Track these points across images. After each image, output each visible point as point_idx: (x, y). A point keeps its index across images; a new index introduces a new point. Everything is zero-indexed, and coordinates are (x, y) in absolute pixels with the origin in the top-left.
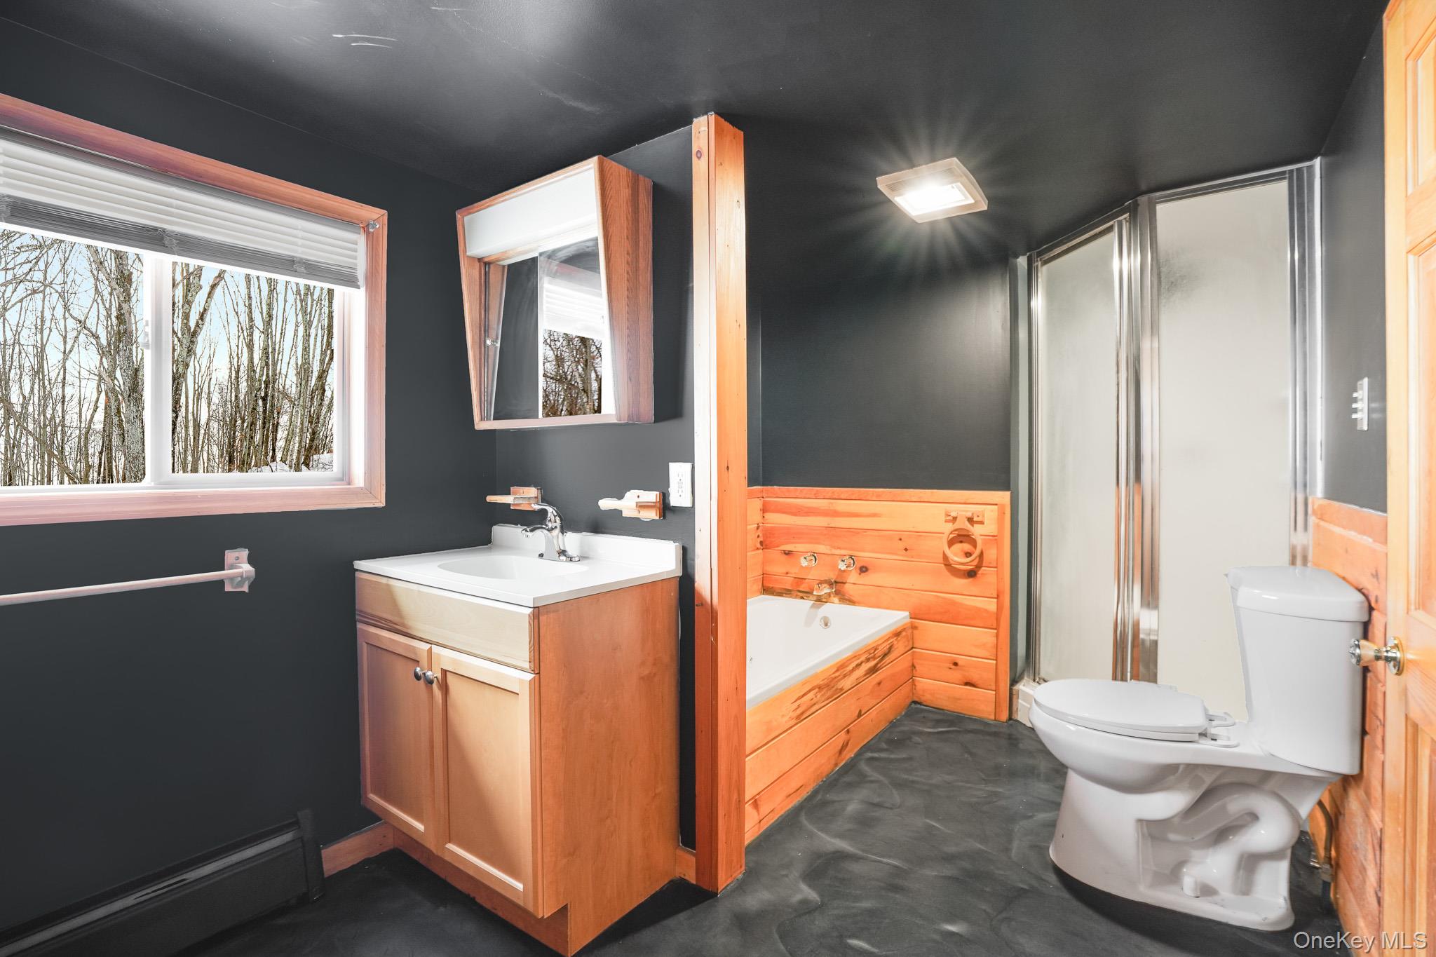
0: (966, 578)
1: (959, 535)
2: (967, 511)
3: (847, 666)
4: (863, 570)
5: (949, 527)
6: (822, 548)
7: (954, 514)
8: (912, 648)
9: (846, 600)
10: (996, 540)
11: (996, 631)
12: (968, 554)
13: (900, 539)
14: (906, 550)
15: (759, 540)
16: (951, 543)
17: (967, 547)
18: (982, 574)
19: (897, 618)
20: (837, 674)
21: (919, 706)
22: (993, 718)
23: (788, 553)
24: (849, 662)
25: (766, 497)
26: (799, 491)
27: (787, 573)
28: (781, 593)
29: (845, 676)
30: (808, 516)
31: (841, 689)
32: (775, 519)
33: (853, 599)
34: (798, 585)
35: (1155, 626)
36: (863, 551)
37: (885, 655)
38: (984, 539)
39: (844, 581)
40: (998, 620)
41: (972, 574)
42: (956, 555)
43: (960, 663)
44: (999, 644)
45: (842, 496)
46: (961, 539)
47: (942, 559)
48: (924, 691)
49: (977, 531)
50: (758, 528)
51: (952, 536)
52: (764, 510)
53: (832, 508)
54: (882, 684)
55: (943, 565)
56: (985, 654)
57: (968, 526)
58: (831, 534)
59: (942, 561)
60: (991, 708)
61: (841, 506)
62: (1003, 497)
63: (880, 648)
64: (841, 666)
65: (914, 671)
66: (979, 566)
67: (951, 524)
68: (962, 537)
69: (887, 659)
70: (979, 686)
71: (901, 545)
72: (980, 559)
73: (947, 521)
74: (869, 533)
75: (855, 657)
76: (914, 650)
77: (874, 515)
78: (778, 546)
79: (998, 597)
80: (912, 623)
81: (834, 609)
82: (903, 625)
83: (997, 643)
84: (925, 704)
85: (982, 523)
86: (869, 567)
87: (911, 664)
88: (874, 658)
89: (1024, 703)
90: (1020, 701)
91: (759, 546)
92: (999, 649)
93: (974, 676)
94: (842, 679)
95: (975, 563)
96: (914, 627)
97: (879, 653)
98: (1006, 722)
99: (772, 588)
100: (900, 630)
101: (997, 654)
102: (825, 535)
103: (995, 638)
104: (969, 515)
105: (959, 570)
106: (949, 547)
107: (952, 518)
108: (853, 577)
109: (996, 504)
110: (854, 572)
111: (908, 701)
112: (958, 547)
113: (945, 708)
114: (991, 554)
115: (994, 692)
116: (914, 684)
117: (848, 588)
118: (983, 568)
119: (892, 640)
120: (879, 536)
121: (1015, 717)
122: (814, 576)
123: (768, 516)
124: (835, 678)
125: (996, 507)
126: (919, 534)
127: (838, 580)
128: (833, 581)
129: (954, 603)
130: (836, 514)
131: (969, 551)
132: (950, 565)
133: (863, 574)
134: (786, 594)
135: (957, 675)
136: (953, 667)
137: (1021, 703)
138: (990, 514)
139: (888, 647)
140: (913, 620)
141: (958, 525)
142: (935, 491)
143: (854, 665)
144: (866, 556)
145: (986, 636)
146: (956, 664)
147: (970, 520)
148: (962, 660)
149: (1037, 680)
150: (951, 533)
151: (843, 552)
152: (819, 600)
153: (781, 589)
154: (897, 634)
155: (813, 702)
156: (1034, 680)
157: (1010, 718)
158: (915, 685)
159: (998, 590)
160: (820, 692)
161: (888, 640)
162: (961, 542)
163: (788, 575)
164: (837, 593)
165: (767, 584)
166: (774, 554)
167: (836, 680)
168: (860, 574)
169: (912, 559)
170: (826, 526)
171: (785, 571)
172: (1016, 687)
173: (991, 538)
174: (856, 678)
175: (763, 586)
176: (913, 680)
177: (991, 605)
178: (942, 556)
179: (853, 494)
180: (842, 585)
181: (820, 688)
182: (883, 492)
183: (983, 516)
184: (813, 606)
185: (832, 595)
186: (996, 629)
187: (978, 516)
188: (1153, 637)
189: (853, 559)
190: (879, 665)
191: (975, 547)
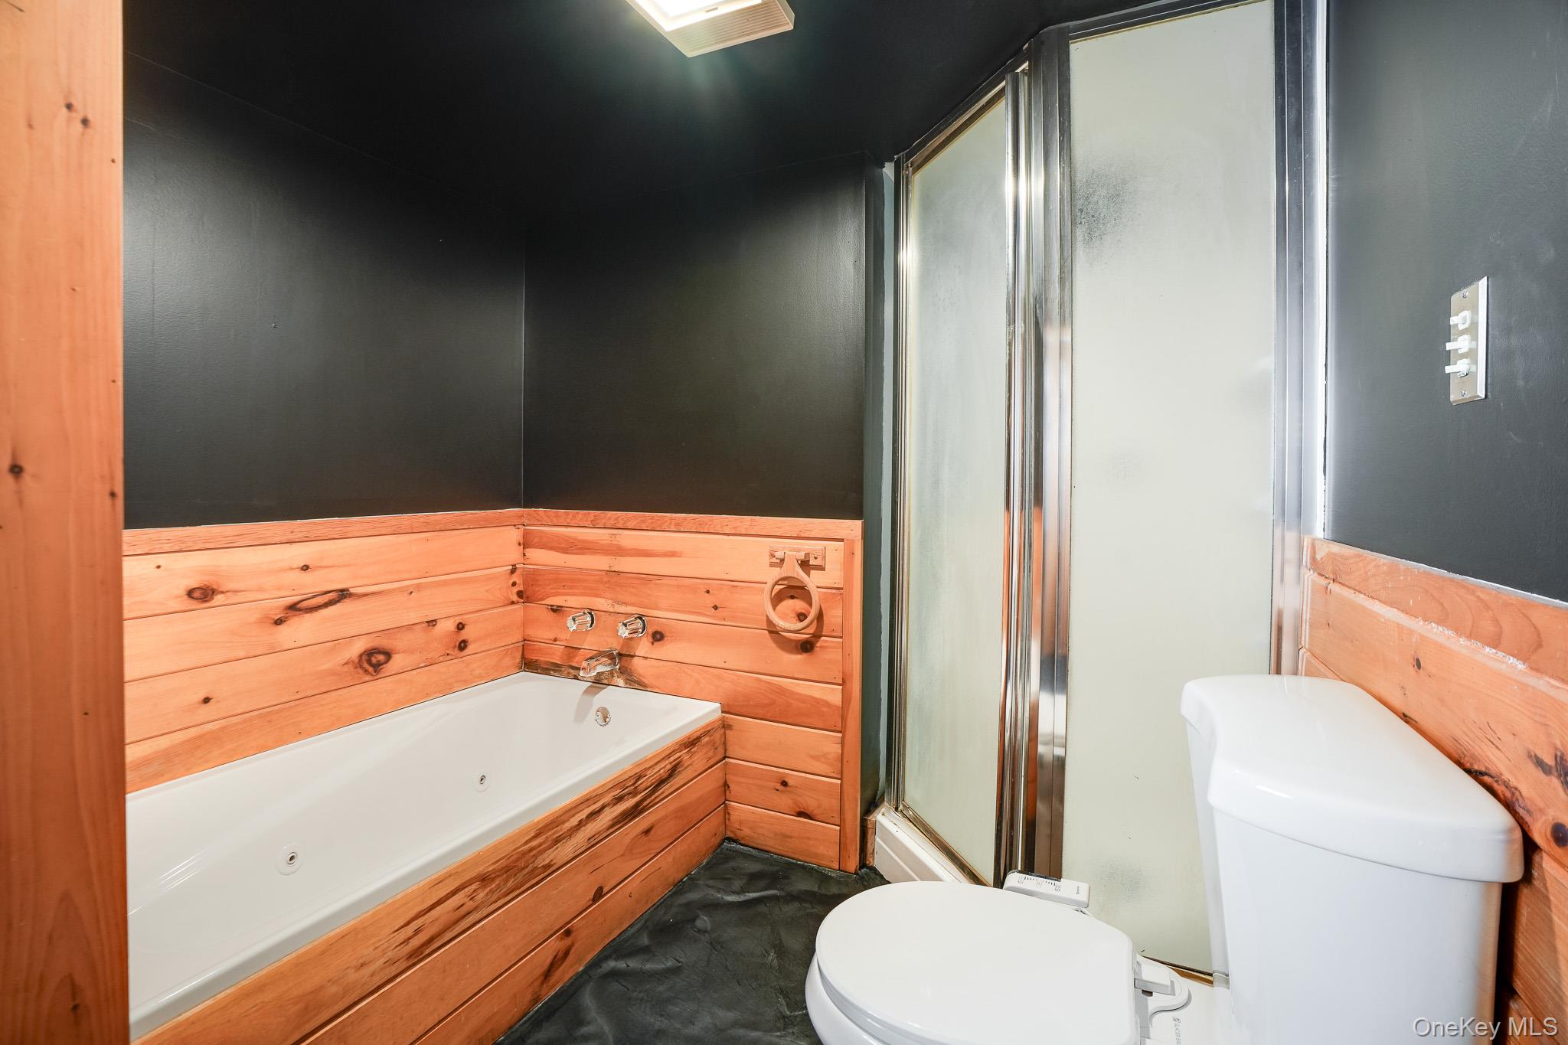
0: (799, 653)
1: (790, 587)
2: (799, 551)
3: (564, 822)
4: (658, 637)
5: (776, 573)
6: (601, 603)
7: (779, 554)
8: (724, 758)
9: (635, 682)
10: (841, 594)
11: (840, 735)
12: (801, 617)
13: (708, 592)
14: (716, 608)
15: (515, 589)
16: (777, 599)
17: (798, 605)
18: (821, 647)
19: (700, 712)
20: (534, 843)
21: (734, 845)
22: (838, 868)
23: (556, 610)
24: (567, 815)
25: (529, 525)
26: (571, 515)
27: (555, 640)
28: (547, 669)
29: (557, 841)
30: (583, 554)
31: (549, 866)
32: (541, 557)
33: (646, 681)
34: (570, 658)
35: (1060, 730)
36: (657, 608)
37: (662, 782)
38: (825, 593)
39: (632, 654)
40: (844, 718)
41: (806, 647)
42: (784, 617)
43: (790, 782)
44: (845, 756)
45: (630, 525)
46: (793, 592)
47: (765, 623)
48: (741, 823)
49: (813, 581)
50: (513, 572)
51: (778, 588)
52: (526, 544)
53: (615, 542)
54: (652, 832)
55: (767, 632)
56: (827, 770)
57: (801, 574)
58: (613, 580)
59: (766, 628)
60: (833, 852)
61: (629, 539)
62: (852, 528)
63: (649, 773)
64: (552, 822)
65: (728, 792)
66: (817, 636)
67: (779, 569)
68: (793, 590)
69: (666, 788)
70: (818, 817)
71: (709, 600)
72: (818, 622)
73: (772, 565)
74: (666, 581)
75: (587, 800)
76: (727, 760)
77: (673, 554)
78: (543, 599)
79: (843, 684)
80: (723, 720)
81: (616, 696)
82: (707, 725)
83: (842, 752)
84: (743, 842)
85: (821, 568)
86: (666, 634)
87: (721, 782)
88: (634, 793)
89: (882, 843)
90: (878, 839)
91: (515, 598)
92: (845, 762)
93: (810, 803)
94: (550, 847)
95: (811, 630)
96: (725, 726)
97: (645, 782)
98: (856, 873)
99: (536, 661)
100: (698, 734)
101: (841, 770)
102: (606, 583)
103: (840, 746)
104: (801, 556)
105: (790, 640)
106: (774, 607)
107: (778, 561)
108: (643, 647)
109: (842, 540)
110: (644, 639)
111: (716, 841)
112: (788, 604)
113: (772, 850)
114: (833, 617)
115: (838, 828)
116: (726, 812)
117: (637, 664)
118: (823, 638)
119: (678, 754)
120: (678, 586)
121: (870, 861)
122: (592, 643)
123: (530, 552)
124: (531, 850)
125: (842, 543)
126: (734, 584)
127: (624, 652)
128: (615, 652)
129: (781, 691)
130: (619, 551)
131: (803, 611)
132: (777, 632)
133: (656, 643)
134: (555, 671)
135: (785, 800)
136: (781, 788)
137: (878, 842)
138: (834, 553)
139: (669, 767)
140: (727, 715)
141: (784, 572)
142: (757, 518)
143: (583, 815)
144: (661, 615)
145: (827, 743)
146: (784, 784)
147: (805, 564)
148: (793, 777)
149: (901, 808)
150: (776, 583)
151: (629, 609)
152: (599, 682)
153: (547, 663)
154: (691, 743)
155: (464, 910)
156: (897, 809)
157: (863, 864)
158: (729, 814)
159: (843, 672)
160: (483, 887)
161: (669, 756)
162: (792, 597)
163: (557, 643)
164: (624, 671)
165: (528, 656)
166: (539, 611)
167: (534, 852)
168: (653, 644)
169: (723, 623)
170: (608, 569)
171: (552, 637)
172: (871, 818)
173: (834, 591)
174: (589, 836)
175: (523, 657)
176: (726, 806)
177: (833, 695)
178: (765, 618)
179: (643, 521)
180: (629, 658)
181: (484, 879)
182: (685, 519)
183: (824, 558)
184: (586, 692)
185: (615, 675)
186: (840, 732)
187: (816, 558)
188: (1059, 751)
189: (643, 621)
190: (646, 803)
191: (810, 605)
